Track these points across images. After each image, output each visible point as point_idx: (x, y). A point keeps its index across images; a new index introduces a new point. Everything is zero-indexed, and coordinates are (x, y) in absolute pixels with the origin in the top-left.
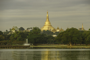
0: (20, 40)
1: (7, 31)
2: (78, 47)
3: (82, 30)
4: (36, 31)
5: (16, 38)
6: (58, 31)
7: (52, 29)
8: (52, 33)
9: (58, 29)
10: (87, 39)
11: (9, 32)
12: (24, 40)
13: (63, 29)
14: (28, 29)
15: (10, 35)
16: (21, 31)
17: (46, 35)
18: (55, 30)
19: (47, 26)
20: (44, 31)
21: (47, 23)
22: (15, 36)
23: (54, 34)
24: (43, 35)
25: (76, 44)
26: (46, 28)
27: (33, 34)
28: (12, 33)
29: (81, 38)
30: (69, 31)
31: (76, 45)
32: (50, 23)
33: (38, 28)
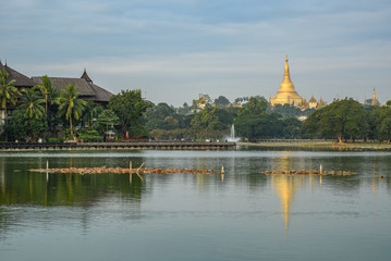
0: (215, 128)
1: (185, 104)
2: (358, 146)
3: (373, 104)
4: (257, 104)
5: (207, 124)
6: (313, 105)
7: (297, 102)
8: (299, 112)
9: (313, 100)
10: (383, 127)
11: (190, 108)
12: (225, 128)
14: (237, 100)
15: (192, 116)
16: (221, 106)
17: (280, 116)
18: (304, 103)
19: (286, 94)
20: (278, 106)
21: (285, 86)
22: (204, 119)
23: (303, 114)
24: (273, 116)
25: (353, 139)
26: (282, 99)
27: (247, 112)
28: (198, 111)
29: (368, 125)
30: (336, 107)
31: (354, 142)
32: (293, 87)
33: (262, 99)
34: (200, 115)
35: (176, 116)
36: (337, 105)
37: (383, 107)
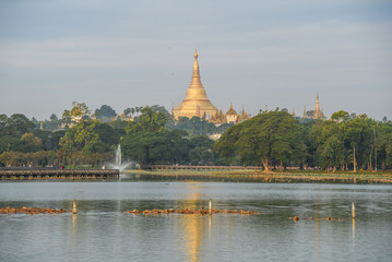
0: (94, 150)
1: (53, 117)
2: (290, 176)
3: (316, 117)
4: (154, 118)
5: (83, 144)
6: (231, 119)
7: (210, 114)
8: (212, 128)
9: (232, 112)
10: (325, 150)
11: (60, 122)
12: (107, 150)
13: (247, 112)
14: (127, 112)
15: (62, 133)
16: (104, 120)
17: (186, 134)
18: (219, 116)
19: (194, 104)
20: (184, 119)
21: (194, 92)
22: (79, 138)
23: (217, 130)
24: (174, 134)
25: (285, 165)
26: (189, 110)
27: (139, 128)
28: (71, 126)
29: (305, 147)
30: (261, 122)
31: (285, 170)
32: (204, 93)
33: (162, 110)
34: (73, 132)
35: (38, 133)
36: (262, 118)
37: (327, 123)
